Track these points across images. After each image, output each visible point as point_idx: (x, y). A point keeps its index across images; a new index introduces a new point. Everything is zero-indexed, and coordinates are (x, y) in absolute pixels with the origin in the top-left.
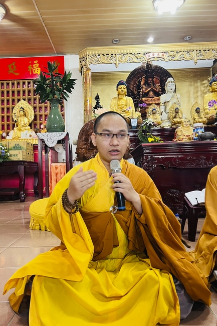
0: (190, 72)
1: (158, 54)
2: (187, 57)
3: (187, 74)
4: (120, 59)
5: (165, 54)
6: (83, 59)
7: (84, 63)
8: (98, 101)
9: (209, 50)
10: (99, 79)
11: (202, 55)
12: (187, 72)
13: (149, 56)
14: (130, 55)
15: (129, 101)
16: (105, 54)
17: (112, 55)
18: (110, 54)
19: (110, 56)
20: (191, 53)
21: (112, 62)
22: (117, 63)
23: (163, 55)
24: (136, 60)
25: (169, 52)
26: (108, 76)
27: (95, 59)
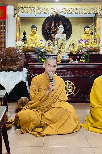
0: (81, 20)
1: (60, 9)
2: (77, 11)
3: (80, 21)
4: (37, 11)
5: (63, 9)
6: (15, 10)
7: (16, 12)
8: (25, 35)
9: (89, 8)
10: (27, 22)
11: (85, 11)
12: (80, 20)
13: (54, 10)
14: (43, 9)
15: (37, 37)
16: (29, 8)
17: (33, 8)
18: (31, 8)
19: (31, 9)
20: (78, 9)
21: (33, 12)
22: (36, 13)
23: (63, 10)
24: (46, 12)
25: (66, 8)
26: (33, 20)
27: (22, 10)
